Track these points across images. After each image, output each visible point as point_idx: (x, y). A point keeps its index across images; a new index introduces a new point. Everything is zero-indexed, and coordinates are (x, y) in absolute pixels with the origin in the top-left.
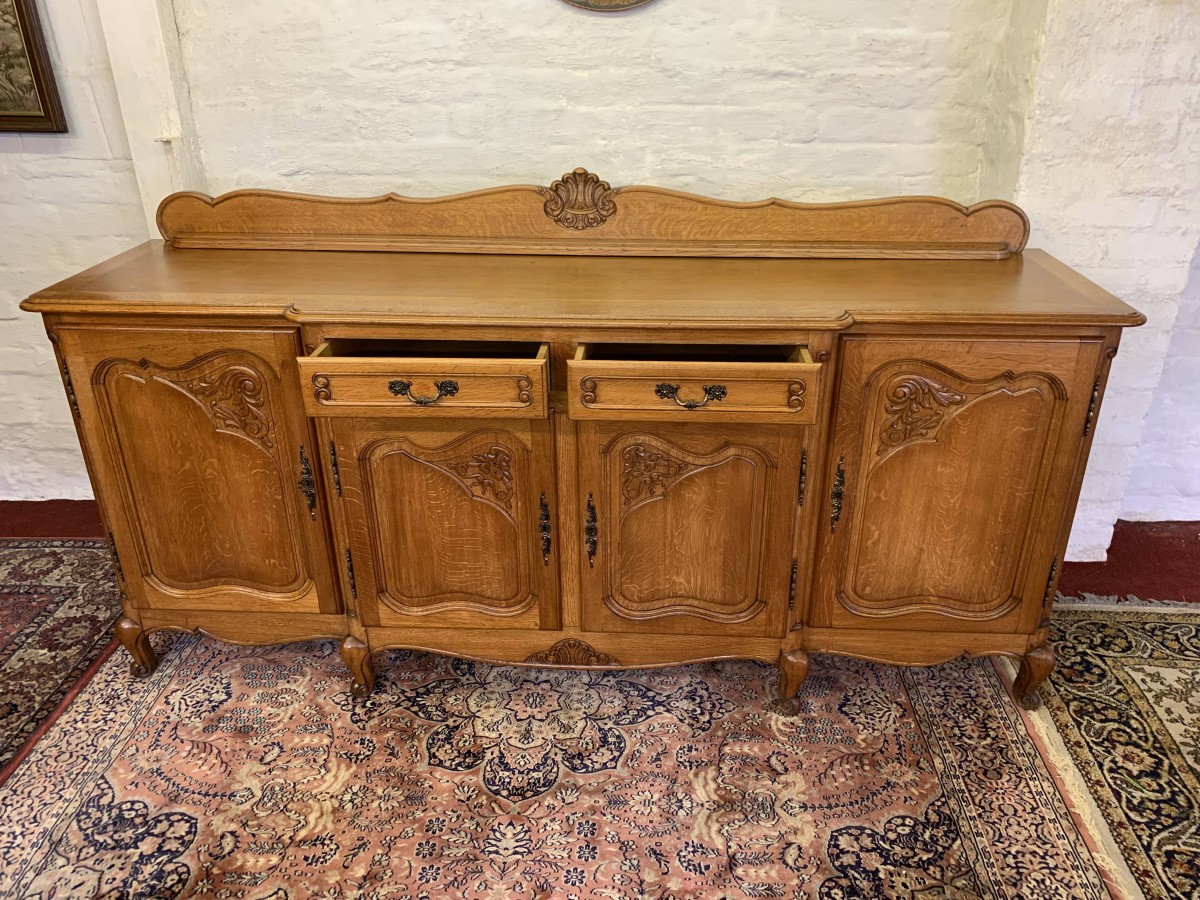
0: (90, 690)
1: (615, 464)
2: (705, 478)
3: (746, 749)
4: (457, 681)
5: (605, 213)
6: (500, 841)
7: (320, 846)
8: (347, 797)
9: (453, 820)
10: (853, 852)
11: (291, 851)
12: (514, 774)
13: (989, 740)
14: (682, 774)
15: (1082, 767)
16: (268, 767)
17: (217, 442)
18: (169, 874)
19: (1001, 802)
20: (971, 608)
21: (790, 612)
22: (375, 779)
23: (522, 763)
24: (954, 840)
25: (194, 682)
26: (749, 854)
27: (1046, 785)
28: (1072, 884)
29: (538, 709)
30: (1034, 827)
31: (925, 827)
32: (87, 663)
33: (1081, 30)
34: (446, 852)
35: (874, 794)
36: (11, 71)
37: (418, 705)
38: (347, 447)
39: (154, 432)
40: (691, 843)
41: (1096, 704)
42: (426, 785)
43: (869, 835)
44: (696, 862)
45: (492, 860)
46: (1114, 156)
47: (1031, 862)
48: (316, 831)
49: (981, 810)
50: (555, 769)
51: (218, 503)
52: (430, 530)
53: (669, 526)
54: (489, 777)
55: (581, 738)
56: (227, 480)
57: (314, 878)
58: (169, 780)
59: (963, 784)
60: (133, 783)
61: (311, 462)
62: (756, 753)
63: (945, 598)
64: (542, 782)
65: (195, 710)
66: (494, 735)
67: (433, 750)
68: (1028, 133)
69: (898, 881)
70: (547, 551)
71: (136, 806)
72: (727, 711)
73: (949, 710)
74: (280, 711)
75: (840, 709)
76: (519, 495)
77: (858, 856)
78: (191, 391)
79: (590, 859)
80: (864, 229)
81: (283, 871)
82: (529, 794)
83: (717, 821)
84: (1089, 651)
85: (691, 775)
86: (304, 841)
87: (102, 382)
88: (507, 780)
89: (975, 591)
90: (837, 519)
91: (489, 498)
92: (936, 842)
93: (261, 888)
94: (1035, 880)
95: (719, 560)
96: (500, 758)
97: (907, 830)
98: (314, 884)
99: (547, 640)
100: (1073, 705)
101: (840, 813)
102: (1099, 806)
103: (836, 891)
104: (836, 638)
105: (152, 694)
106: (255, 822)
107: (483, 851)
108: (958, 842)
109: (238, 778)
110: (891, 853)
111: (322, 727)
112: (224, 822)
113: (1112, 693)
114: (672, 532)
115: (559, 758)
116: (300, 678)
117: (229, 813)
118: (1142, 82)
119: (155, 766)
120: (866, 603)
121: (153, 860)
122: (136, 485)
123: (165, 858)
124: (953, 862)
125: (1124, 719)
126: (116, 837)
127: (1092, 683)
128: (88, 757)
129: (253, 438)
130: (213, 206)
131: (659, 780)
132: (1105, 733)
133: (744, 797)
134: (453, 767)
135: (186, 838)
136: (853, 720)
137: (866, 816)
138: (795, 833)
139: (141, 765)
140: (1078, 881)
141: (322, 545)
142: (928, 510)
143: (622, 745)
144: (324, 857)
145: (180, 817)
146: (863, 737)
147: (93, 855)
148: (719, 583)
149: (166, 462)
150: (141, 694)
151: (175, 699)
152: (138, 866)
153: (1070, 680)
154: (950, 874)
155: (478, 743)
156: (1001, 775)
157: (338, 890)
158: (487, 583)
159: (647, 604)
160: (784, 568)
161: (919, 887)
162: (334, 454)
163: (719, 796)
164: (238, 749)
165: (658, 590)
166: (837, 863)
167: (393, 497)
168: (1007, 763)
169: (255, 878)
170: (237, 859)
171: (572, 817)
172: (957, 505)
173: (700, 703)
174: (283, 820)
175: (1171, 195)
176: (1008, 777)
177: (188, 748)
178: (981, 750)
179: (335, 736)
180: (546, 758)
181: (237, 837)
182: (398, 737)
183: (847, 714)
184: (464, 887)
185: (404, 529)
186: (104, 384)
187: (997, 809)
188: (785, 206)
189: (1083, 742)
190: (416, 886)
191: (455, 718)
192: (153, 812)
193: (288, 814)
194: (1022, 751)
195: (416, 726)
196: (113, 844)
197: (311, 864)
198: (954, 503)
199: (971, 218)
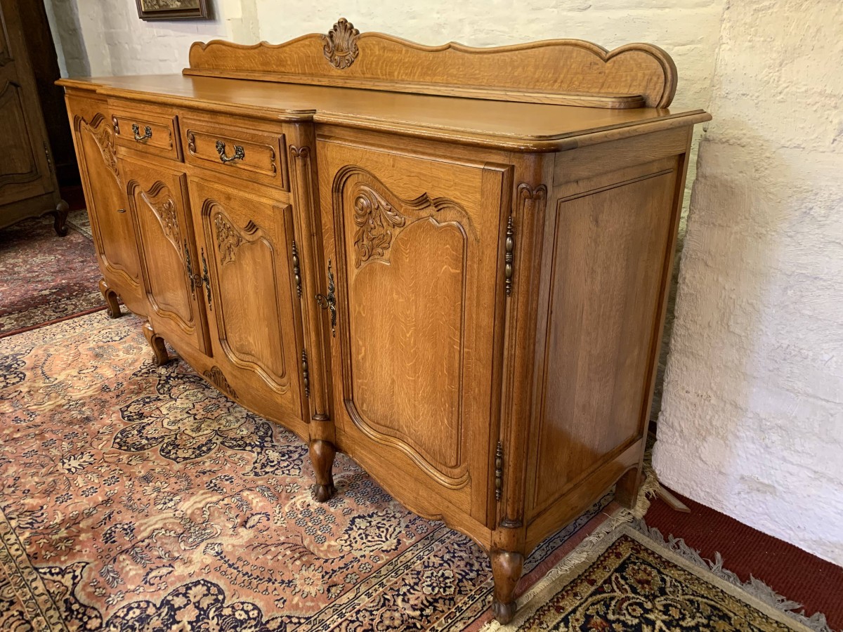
1: (213, 227)
3: (256, 500)
5: (353, 55)
6: (75, 460)
9: (80, 438)
10: (189, 600)
12: (138, 434)
13: (416, 614)
14: (199, 489)
16: (77, 375)
26: (144, 553)
29: (205, 413)
34: (52, 449)
35: (269, 580)
37: (166, 381)
38: (123, 183)
40: (132, 524)
43: (216, 600)
50: (155, 445)
54: (127, 429)
62: (256, 506)
63: (417, 443)
67: (133, 404)
70: (193, 288)
72: (288, 474)
73: (428, 572)
77: (187, 604)
80: (516, 74)
82: (124, 448)
85: (202, 492)
86: (29, 410)
89: (437, 448)
91: (171, 239)
96: (147, 424)
97: (242, 617)
99: (208, 362)
101: (228, 574)
107: (62, 459)
110: (206, 621)
115: (167, 441)
120: (368, 420)
130: (204, 51)
131: (184, 483)
133: (203, 523)
136: (349, 530)
137: (238, 588)
138: (185, 563)
142: (392, 338)
143: (204, 454)
146: (335, 544)
148: (269, 352)
155: (153, 412)
163: (193, 513)
165: (244, 345)
166: (169, 598)
172: (412, 342)
173: (283, 460)
179: (117, 376)
180: (162, 437)
182: (133, 390)
183: (352, 524)
186: (80, 131)
191: (167, 396)
195: (148, 390)
198: (409, 338)
199: (609, 64)
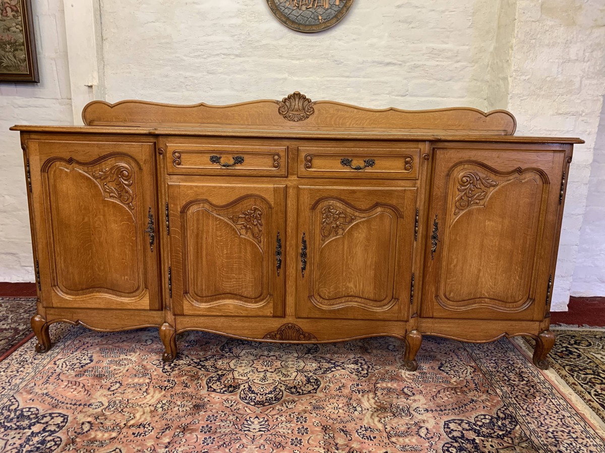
0: (11, 358)
1: (317, 217)
2: (365, 224)
3: (389, 385)
4: (223, 355)
5: (308, 113)
6: (251, 425)
7: (142, 428)
8: (159, 406)
9: (222, 416)
10: (459, 431)
11: (124, 430)
12: (257, 395)
13: (525, 382)
14: (355, 396)
15: (579, 394)
16: (113, 392)
17: (104, 206)
18: (49, 441)
19: (538, 409)
20: (508, 305)
21: (411, 306)
22: (176, 397)
23: (262, 390)
24: (516, 426)
25: (71, 355)
26: (398, 431)
27: (561, 401)
28: (588, 445)
29: (270, 367)
30: (560, 420)
31: (497, 420)
32: (10, 346)
33: (531, 36)
34: (219, 431)
35: (465, 405)
36: (16, 52)
37: (201, 365)
38: (175, 205)
39: (71, 200)
40: (363, 426)
41: (579, 367)
42: (206, 400)
43: (466, 423)
44: (368, 435)
45: (246, 434)
46: (551, 96)
47: (562, 435)
48: (140, 421)
49: (527, 412)
50: (281, 393)
51: (100, 242)
52: (216, 255)
53: (345, 252)
54: (243, 396)
55: (295, 380)
56: (107, 228)
57: (138, 443)
58: (53, 398)
59: (514, 401)
60: (30, 399)
61: (154, 217)
62: (395, 387)
63: (493, 299)
64: (274, 399)
65: (71, 367)
66: (245, 378)
67: (209, 385)
68: (510, 84)
69: (488, 444)
70: (279, 267)
71: (32, 410)
72: (376, 369)
73: (499, 369)
74: (121, 368)
75: (439, 368)
76: (265, 235)
77: (462, 432)
78: (94, 176)
79: (305, 434)
80: (436, 122)
81: (120, 439)
82: (266, 404)
83: (377, 416)
84: (569, 346)
85: (360, 396)
86: (133, 426)
87: (46, 171)
88: (254, 398)
89: (509, 295)
90: (434, 251)
91: (248, 237)
92: (506, 426)
93: (106, 448)
94: (566, 443)
95: (372, 273)
96: (249, 388)
97: (488, 421)
98: (138, 446)
99: (276, 324)
100: (567, 368)
101: (448, 413)
102: (593, 410)
103: (452, 449)
104: (436, 325)
105: (47, 360)
106: (103, 417)
107: (241, 430)
108: (518, 426)
109: (94, 397)
110: (481, 431)
111: (144, 375)
112: (84, 417)
113: (586, 363)
114: (347, 256)
115: (283, 388)
116: (133, 354)
117: (87, 413)
118: (561, 61)
119: (45, 392)
120: (451, 303)
121: (39, 435)
122: (56, 232)
123: (47, 434)
124: (517, 435)
125: (597, 373)
126: (18, 424)
127: (574, 359)
128: (6, 388)
129: (124, 204)
130: (112, 107)
131: (341, 398)
132: (588, 379)
133: (391, 406)
134: (222, 392)
135: (61, 425)
136: (447, 373)
137: (463, 415)
138: (424, 422)
139: (37, 391)
140: (591, 444)
141: (155, 267)
142: (482, 246)
143: (319, 383)
144: (145, 433)
145: (58, 415)
146: (454, 380)
147: (3, 432)
148: (372, 287)
149: (75, 217)
150: (40, 360)
151: (59, 363)
152: (30, 437)
153: (562, 357)
154: (517, 441)
155: (236, 381)
156: (535, 398)
157: (153, 448)
158: (245, 288)
159: (333, 301)
160: (408, 278)
161: (500, 447)
162: (168, 210)
163: (377, 405)
164: (95, 384)
165: (339, 292)
166: (450, 436)
167: (197, 235)
168: (537, 391)
169: (102, 443)
170: (91, 434)
171: (292, 415)
172: (497, 243)
173: (361, 366)
174: (121, 416)
175: (581, 115)
176: (539, 398)
177: (66, 384)
178: (521, 386)
179: (153, 379)
180: (275, 388)
181: (91, 424)
182: (189, 379)
183: (443, 371)
184: (230, 447)
185: (202, 255)
186: (48, 172)
187: (537, 412)
188: (397, 111)
189: (576, 383)
190: (201, 446)
191: (222, 371)
192: (41, 412)
193: (123, 413)
194: (544, 387)
195: (200, 374)
196: (16, 427)
197: (137, 436)
198: (495, 242)
199: (488, 118)
